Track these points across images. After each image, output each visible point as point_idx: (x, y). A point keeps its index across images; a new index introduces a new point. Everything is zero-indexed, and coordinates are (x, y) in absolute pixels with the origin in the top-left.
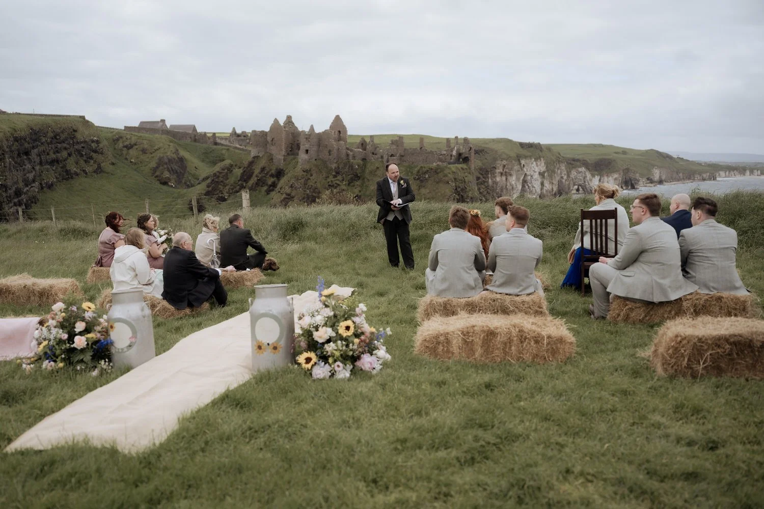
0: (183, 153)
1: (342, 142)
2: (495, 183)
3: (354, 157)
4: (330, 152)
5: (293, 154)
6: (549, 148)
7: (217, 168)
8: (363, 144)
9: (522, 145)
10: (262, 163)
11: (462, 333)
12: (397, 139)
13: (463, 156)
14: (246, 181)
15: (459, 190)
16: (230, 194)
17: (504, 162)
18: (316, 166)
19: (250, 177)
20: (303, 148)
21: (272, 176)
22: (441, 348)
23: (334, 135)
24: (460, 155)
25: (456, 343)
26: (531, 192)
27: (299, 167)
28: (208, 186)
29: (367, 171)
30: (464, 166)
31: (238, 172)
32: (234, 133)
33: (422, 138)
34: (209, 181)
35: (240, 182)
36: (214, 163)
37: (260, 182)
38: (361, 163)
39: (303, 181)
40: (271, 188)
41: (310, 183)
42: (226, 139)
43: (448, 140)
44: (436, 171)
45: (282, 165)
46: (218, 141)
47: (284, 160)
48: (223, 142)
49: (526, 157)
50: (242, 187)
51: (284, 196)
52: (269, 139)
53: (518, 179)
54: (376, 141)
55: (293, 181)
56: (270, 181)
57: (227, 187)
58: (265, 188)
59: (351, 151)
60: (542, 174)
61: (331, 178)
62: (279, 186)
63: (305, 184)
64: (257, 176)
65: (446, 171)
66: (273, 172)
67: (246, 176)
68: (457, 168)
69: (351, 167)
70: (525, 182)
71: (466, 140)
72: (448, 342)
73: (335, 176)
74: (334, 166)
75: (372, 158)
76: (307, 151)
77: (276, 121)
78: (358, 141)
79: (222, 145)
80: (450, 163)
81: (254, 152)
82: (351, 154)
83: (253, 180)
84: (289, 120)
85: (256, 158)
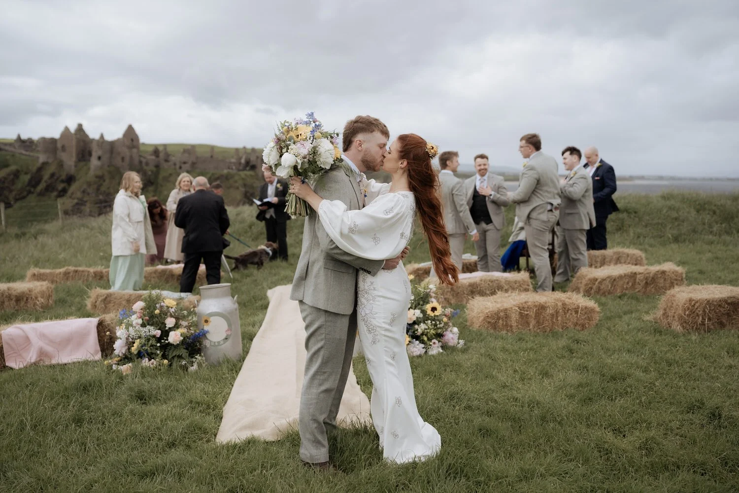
1: (135, 150)
3: (147, 164)
4: (123, 159)
5: (84, 161)
8: (156, 151)
10: (52, 169)
11: (519, 308)
12: (190, 147)
13: (251, 164)
14: (35, 186)
15: (248, 194)
16: (16, 200)
18: (110, 172)
19: (38, 182)
20: (95, 155)
21: (63, 181)
22: (501, 321)
23: (128, 143)
24: (248, 163)
25: (514, 317)
27: (92, 173)
29: (161, 177)
30: (251, 173)
31: (25, 178)
32: (19, 140)
33: (212, 148)
35: (28, 188)
37: (49, 188)
38: (154, 169)
39: (95, 186)
40: (62, 194)
41: (103, 189)
42: (11, 144)
43: (237, 150)
44: (227, 177)
45: (73, 171)
46: (2, 147)
47: (76, 166)
48: (7, 148)
50: (30, 192)
51: (76, 201)
52: (59, 145)
54: (169, 149)
55: (85, 186)
56: (60, 186)
57: (14, 193)
58: (55, 194)
59: (145, 158)
62: (70, 192)
63: (98, 189)
64: (46, 182)
65: (236, 178)
66: (64, 177)
67: (35, 181)
68: (246, 175)
69: (145, 173)
72: (507, 317)
75: (165, 165)
76: (99, 158)
77: (67, 129)
78: (151, 149)
79: (6, 151)
81: (42, 158)
82: (144, 160)
83: (41, 186)
84: (80, 128)
85: (45, 164)
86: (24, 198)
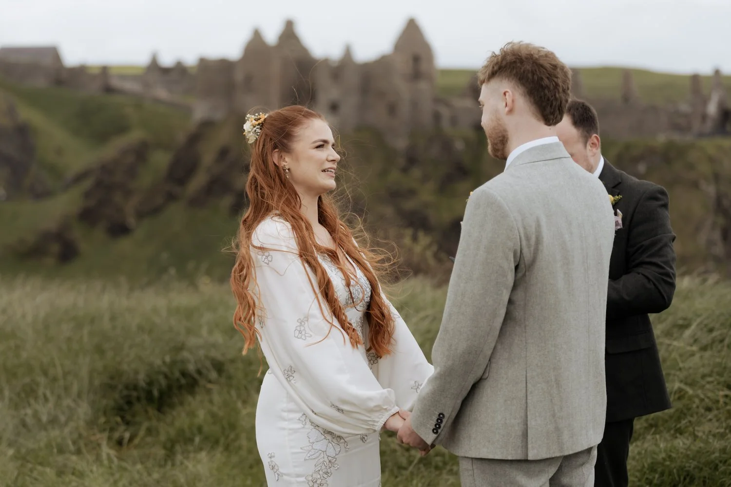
0: (28, 114)
1: (423, 85)
3: (454, 121)
4: (392, 108)
7: (111, 150)
10: (221, 138)
14: (183, 182)
15: (726, 205)
16: (141, 215)
19: (191, 172)
20: (324, 99)
23: (403, 65)
24: (725, 113)
28: (87, 195)
31: (161, 160)
32: (154, 67)
33: (627, 75)
34: (87, 184)
35: (166, 186)
36: (102, 137)
37: (215, 187)
38: (471, 135)
42: (135, 78)
43: (695, 79)
46: (116, 83)
48: (129, 86)
50: (171, 197)
52: (239, 76)
57: (135, 199)
59: (447, 104)
61: (395, 176)
64: (208, 169)
65: (693, 156)
67: (183, 169)
68: (719, 148)
69: (447, 145)
73: (405, 170)
74: (401, 143)
76: (334, 107)
77: (257, 35)
78: (463, 81)
79: (125, 93)
80: (701, 135)
81: (201, 110)
82: (445, 112)
83: (198, 182)
84: (289, 33)
85: (207, 125)
86: (156, 211)
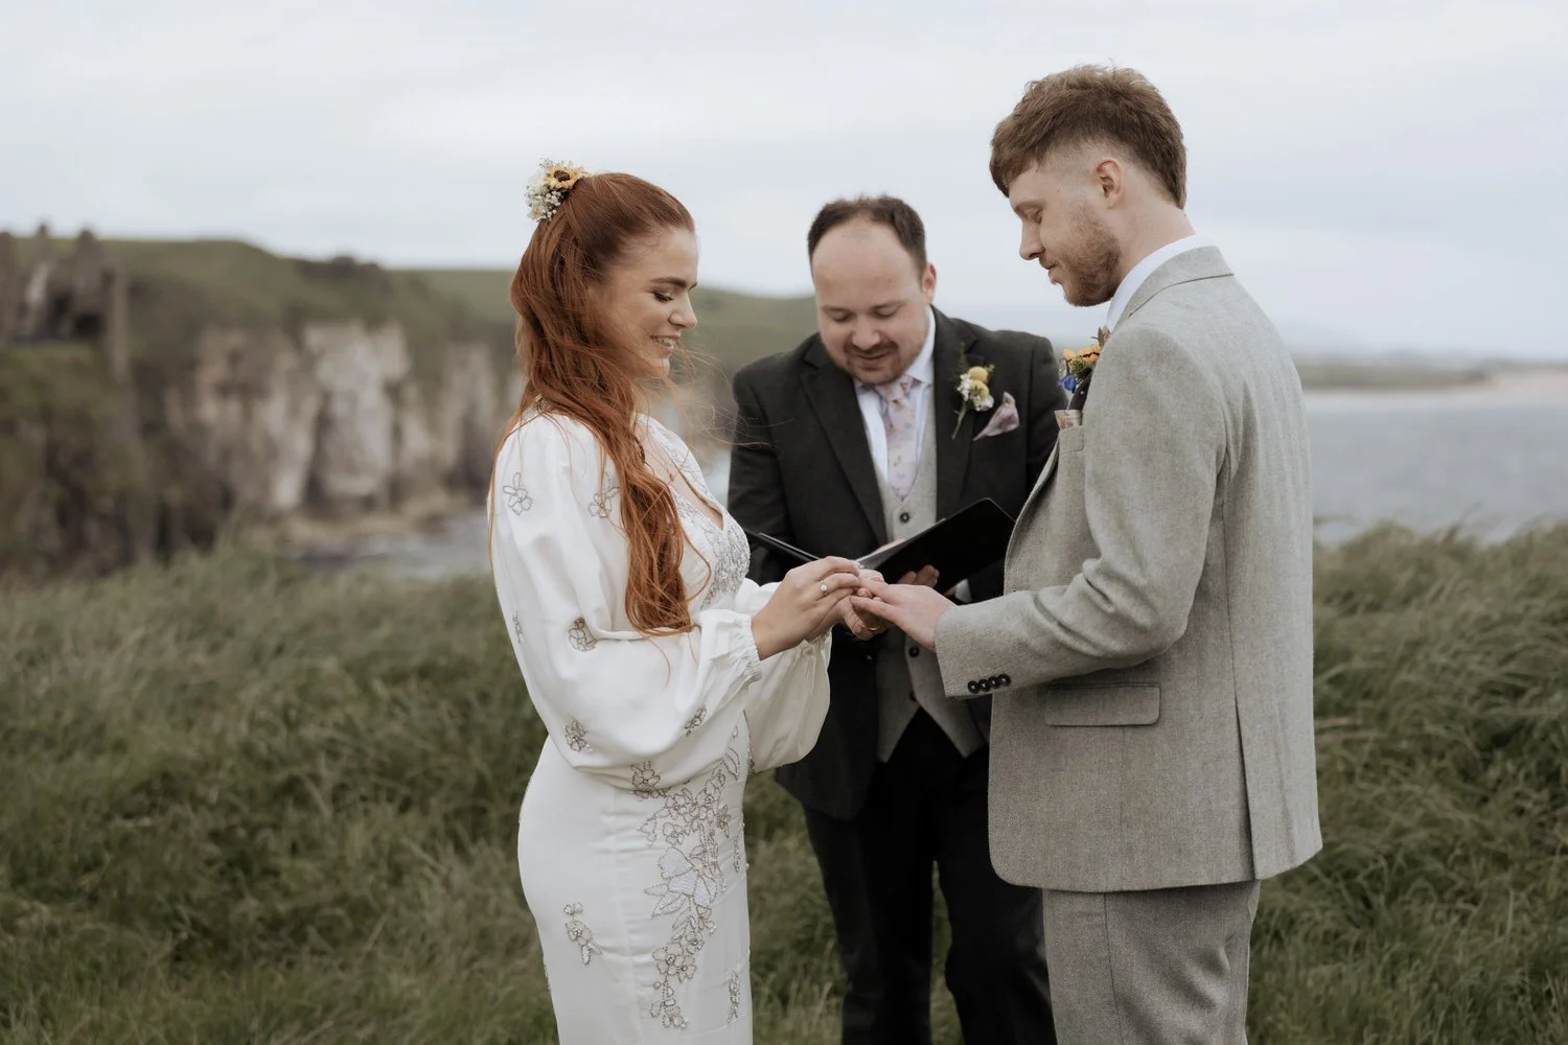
2: (198, 429)
6: (417, 282)
9: (307, 269)
13: (76, 308)
17: (235, 339)
24: (60, 303)
26: (352, 469)
30: (78, 352)
43: (6, 241)
49: (326, 317)
53: (294, 411)
60: (393, 391)
68: (50, 361)
70: (323, 424)
71: (86, 240)
80: (18, 340)
